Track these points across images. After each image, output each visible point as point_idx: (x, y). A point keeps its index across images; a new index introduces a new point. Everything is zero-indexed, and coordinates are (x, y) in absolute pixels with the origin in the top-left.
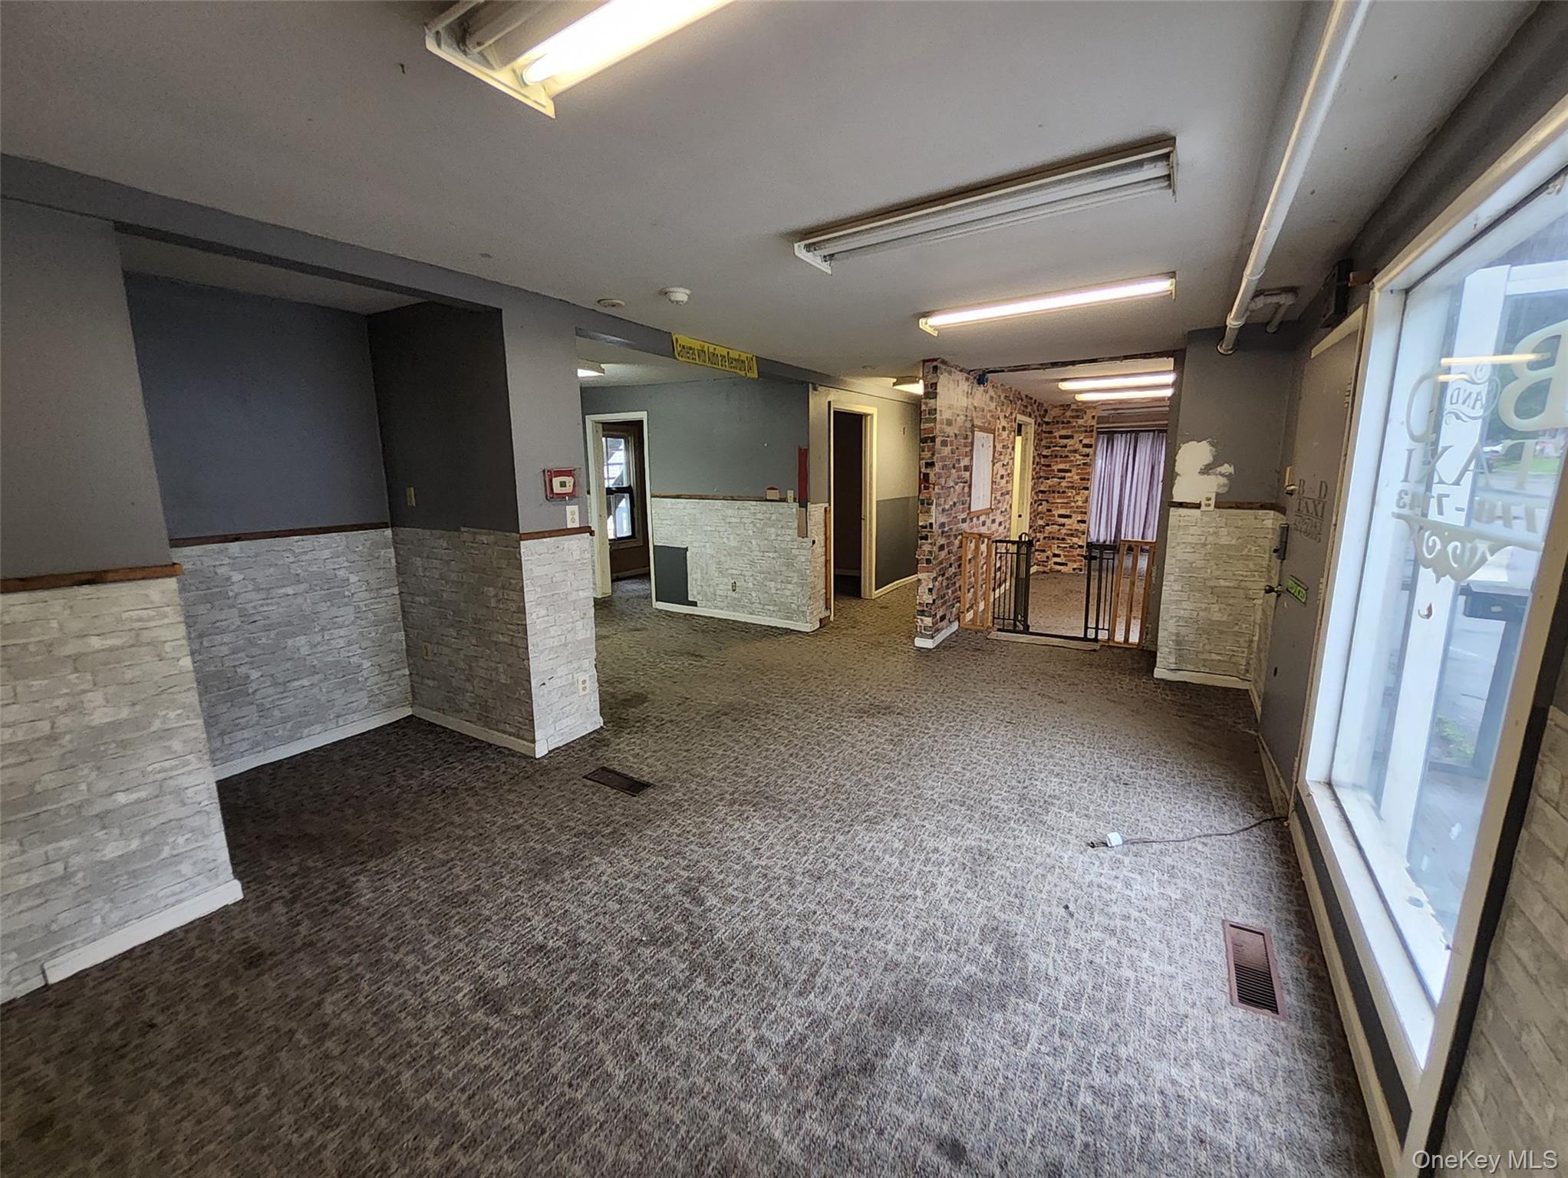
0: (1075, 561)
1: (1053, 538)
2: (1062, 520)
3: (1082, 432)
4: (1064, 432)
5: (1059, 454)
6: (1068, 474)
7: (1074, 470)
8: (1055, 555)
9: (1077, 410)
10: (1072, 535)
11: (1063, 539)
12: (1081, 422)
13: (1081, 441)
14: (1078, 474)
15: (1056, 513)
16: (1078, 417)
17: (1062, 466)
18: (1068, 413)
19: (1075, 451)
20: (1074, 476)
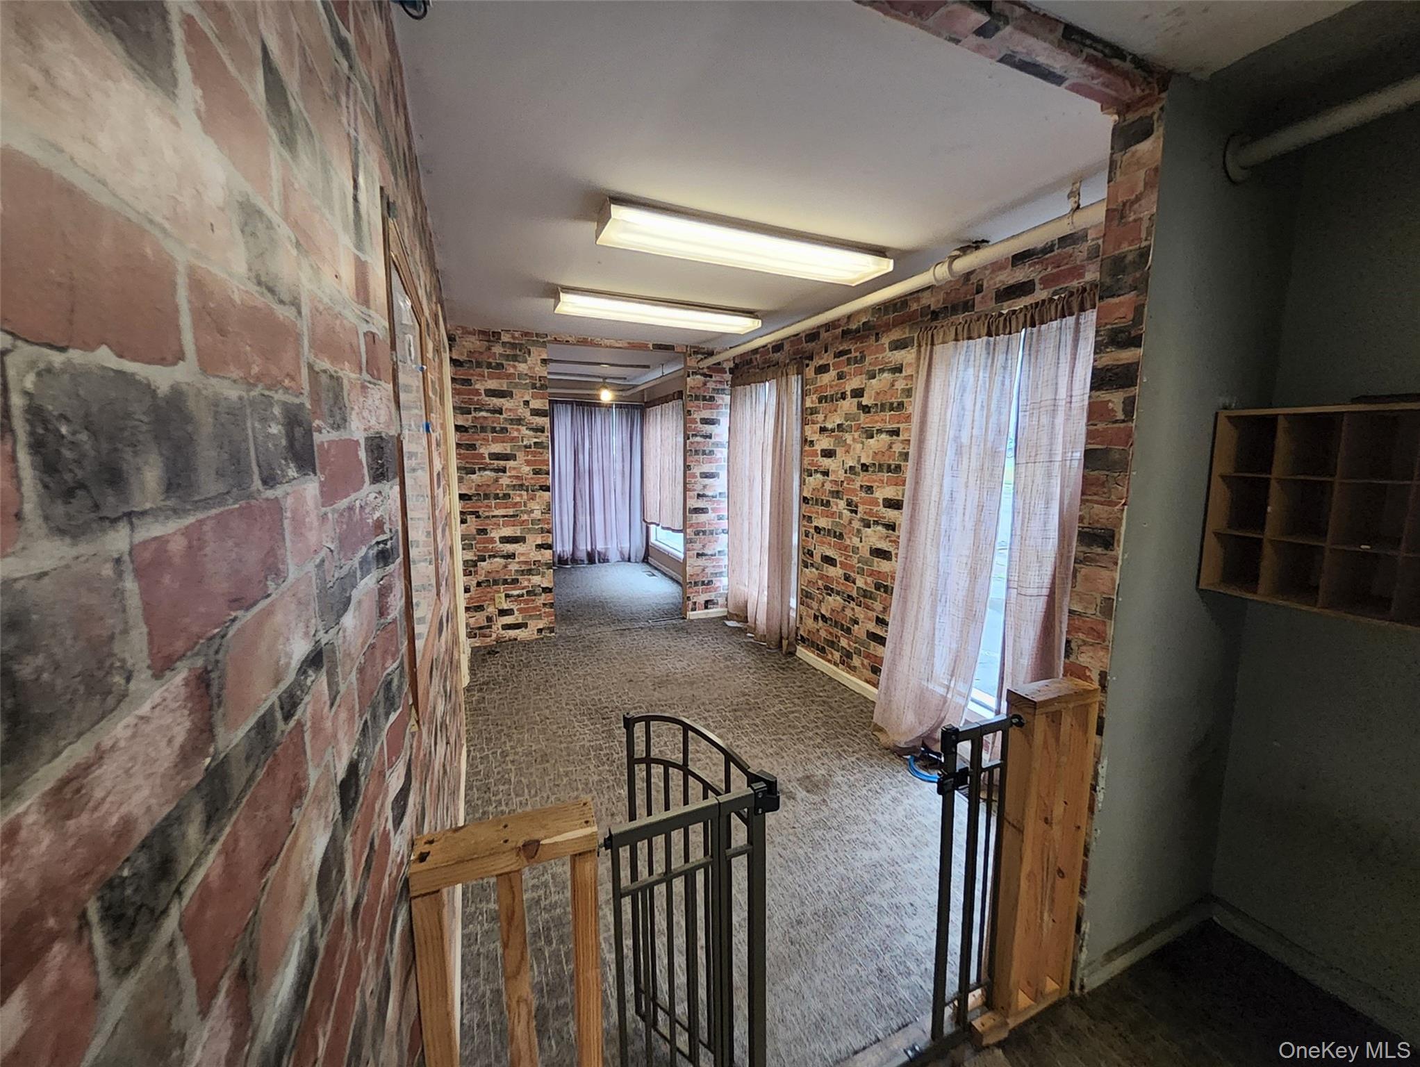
1: (496, 582)
2: (510, 548)
3: (525, 386)
4: (493, 384)
5: (489, 423)
6: (511, 464)
7: (520, 455)
8: (503, 613)
9: (513, 346)
10: (530, 572)
11: (515, 581)
12: (522, 367)
13: (527, 403)
14: (528, 463)
15: (496, 534)
16: (515, 358)
17: (497, 448)
18: (497, 349)
19: (519, 421)
20: (521, 467)
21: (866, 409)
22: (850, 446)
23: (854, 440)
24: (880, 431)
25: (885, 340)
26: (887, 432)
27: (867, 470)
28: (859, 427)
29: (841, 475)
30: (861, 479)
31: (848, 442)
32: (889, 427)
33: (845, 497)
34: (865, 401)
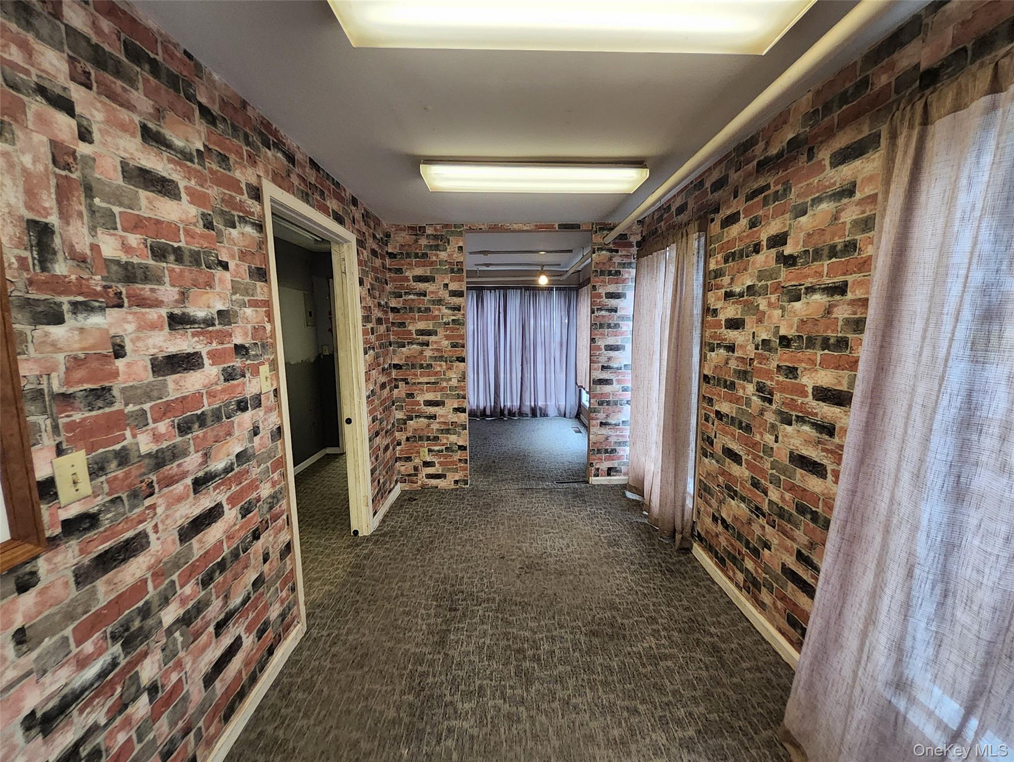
0: (456, 470)
1: (421, 438)
2: (432, 410)
3: (445, 272)
4: (419, 271)
5: (416, 305)
6: (433, 338)
7: (441, 332)
9: (436, 237)
10: (448, 431)
11: (436, 438)
12: (443, 255)
13: (446, 285)
14: (447, 337)
15: (421, 398)
16: (437, 248)
17: (421, 325)
20: (440, 341)
21: (789, 261)
22: (764, 313)
23: (770, 305)
24: (811, 290)
25: (824, 155)
26: (824, 290)
27: (788, 346)
28: (778, 287)
29: (750, 351)
30: (780, 358)
31: (761, 308)
32: (828, 281)
33: (755, 380)
34: (788, 250)
